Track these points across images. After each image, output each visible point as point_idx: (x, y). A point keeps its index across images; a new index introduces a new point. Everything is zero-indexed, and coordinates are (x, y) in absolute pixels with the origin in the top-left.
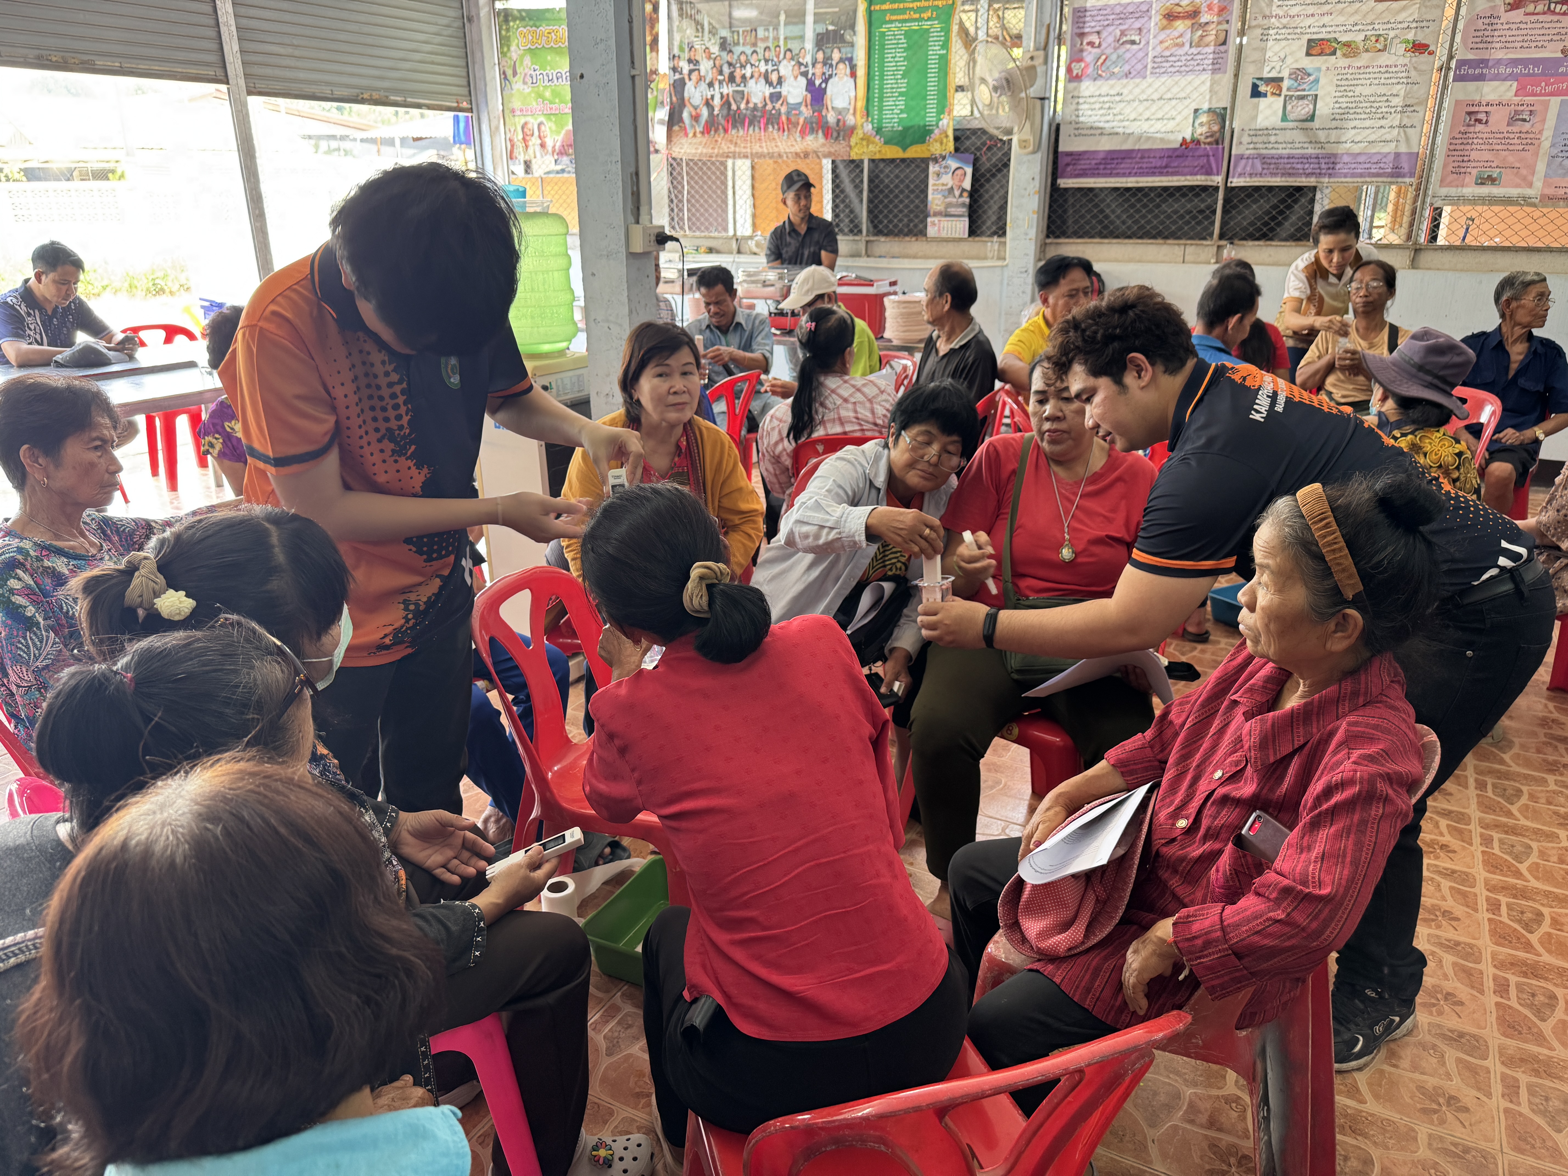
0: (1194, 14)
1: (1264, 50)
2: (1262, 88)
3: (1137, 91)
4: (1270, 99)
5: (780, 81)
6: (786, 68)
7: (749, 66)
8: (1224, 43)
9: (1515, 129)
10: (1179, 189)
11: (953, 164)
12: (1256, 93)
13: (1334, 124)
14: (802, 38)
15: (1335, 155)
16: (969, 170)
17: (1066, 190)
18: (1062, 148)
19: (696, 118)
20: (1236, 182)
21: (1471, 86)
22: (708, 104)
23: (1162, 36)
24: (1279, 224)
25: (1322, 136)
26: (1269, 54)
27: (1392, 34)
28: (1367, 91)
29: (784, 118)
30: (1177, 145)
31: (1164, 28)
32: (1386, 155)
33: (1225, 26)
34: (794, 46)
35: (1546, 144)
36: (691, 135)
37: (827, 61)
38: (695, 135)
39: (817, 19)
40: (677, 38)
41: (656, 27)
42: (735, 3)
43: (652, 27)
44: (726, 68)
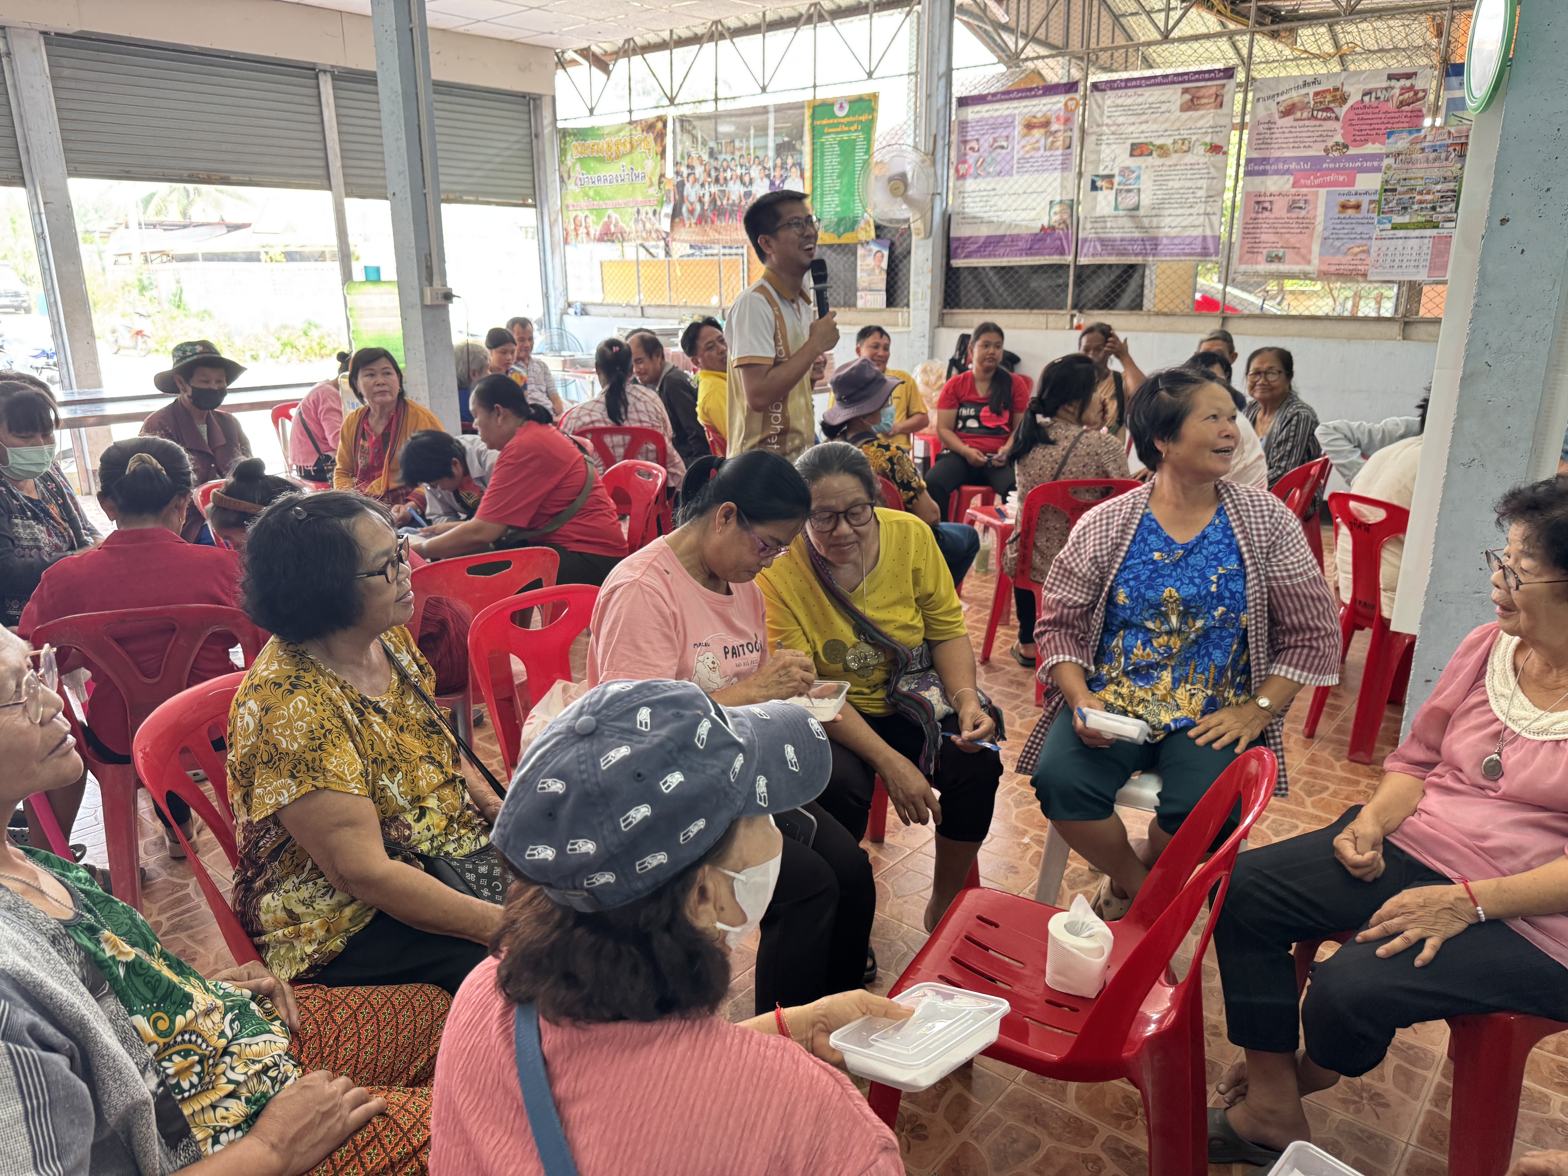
0: (1046, 124)
1: (1098, 152)
2: (1099, 183)
3: (1006, 187)
4: (1105, 192)
5: (751, 182)
6: (755, 172)
7: (729, 170)
8: (1069, 147)
9: (1294, 215)
10: (1041, 267)
11: (875, 248)
12: (1094, 187)
13: (1154, 212)
14: (766, 147)
15: (1156, 238)
16: (886, 253)
17: (958, 269)
18: (953, 234)
19: (691, 212)
20: (1083, 261)
21: (1257, 180)
22: (700, 200)
23: (1023, 142)
24: (1118, 296)
25: (1146, 222)
26: (1103, 156)
27: (1194, 138)
28: (1177, 185)
30: (1037, 231)
31: (1025, 136)
32: (1196, 238)
33: (1069, 134)
34: (760, 154)
35: (1319, 228)
36: (687, 225)
38: (690, 225)
39: (777, 132)
40: (679, 149)
41: (665, 140)
42: (719, 121)
43: (662, 140)
44: (713, 172)
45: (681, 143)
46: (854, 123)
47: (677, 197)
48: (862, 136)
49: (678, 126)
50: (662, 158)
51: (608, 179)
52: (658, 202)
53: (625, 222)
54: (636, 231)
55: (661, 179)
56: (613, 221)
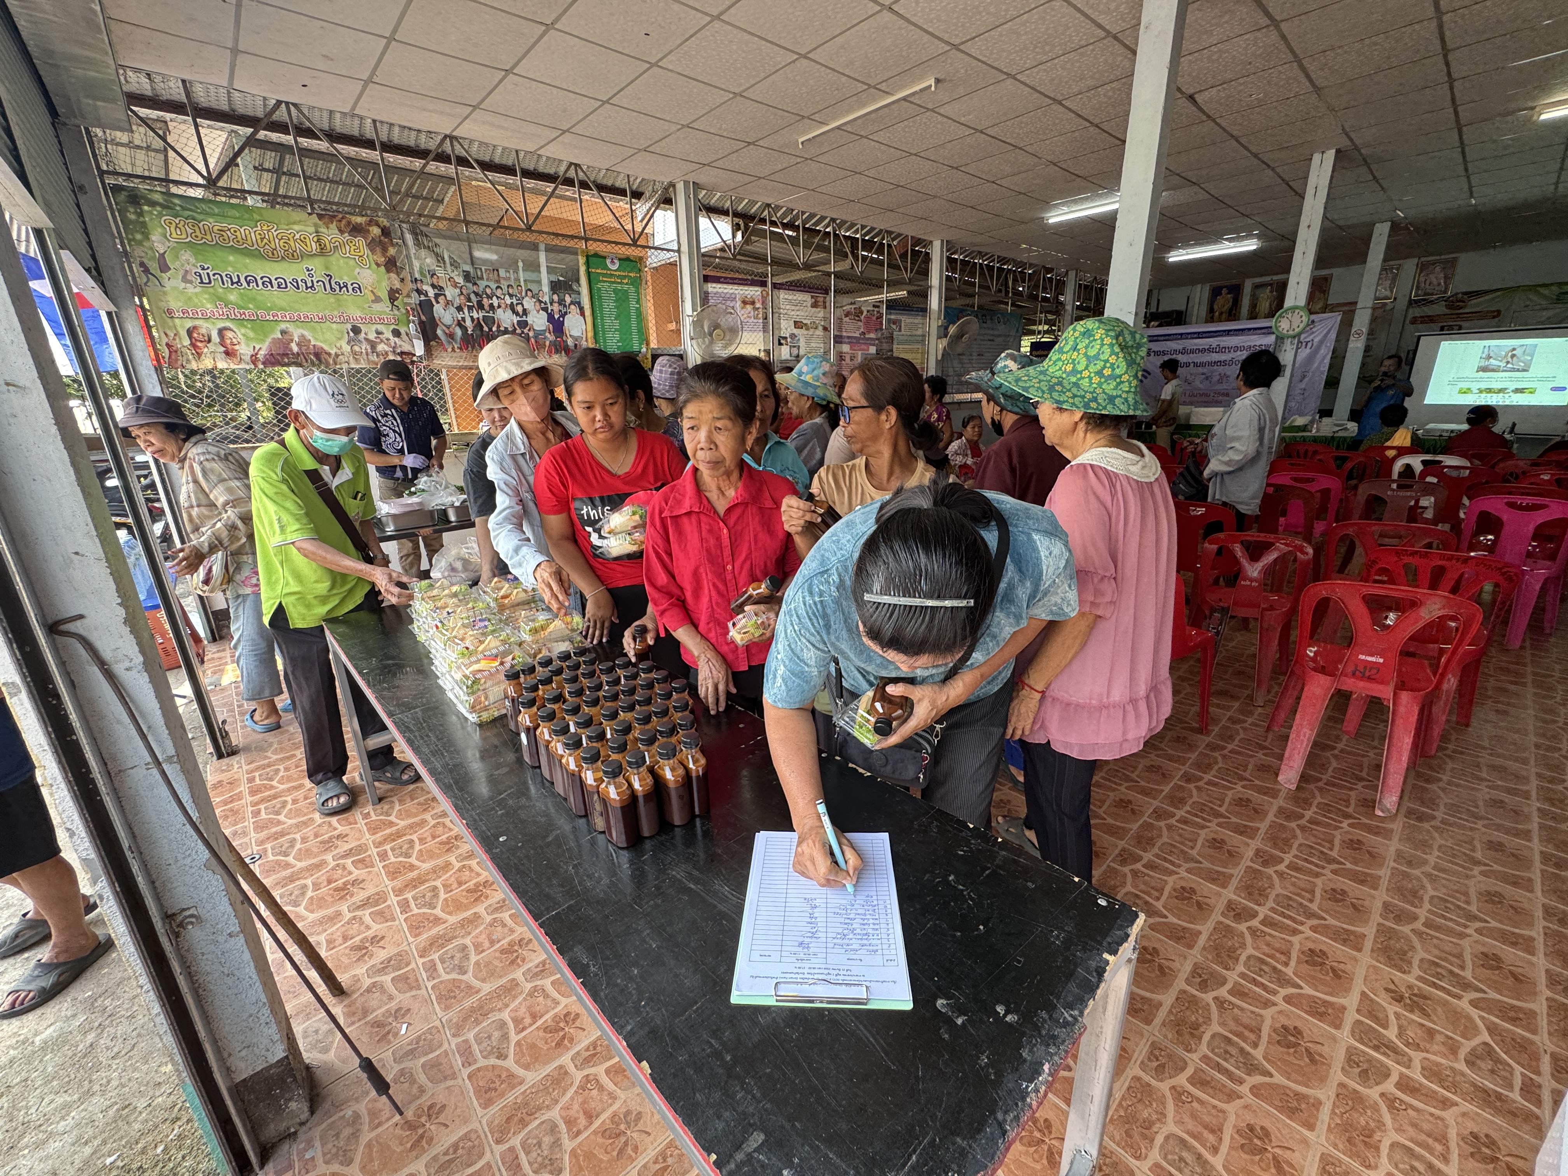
1: (780, 324)
2: (782, 341)
4: (785, 346)
5: (525, 312)
6: (529, 303)
7: (495, 298)
8: (766, 319)
12: (780, 343)
14: (539, 282)
19: (451, 336)
21: (839, 345)
22: (460, 324)
23: (742, 312)
26: (782, 326)
27: (818, 322)
28: (814, 345)
31: (742, 308)
33: (765, 310)
36: (450, 350)
37: (561, 302)
38: (453, 350)
39: (550, 270)
40: (416, 264)
41: (392, 251)
42: (474, 245)
43: (385, 250)
44: (473, 296)
45: (417, 258)
46: (625, 277)
47: (423, 318)
48: (633, 289)
49: (409, 237)
50: (388, 271)
51: (275, 283)
52: (398, 321)
53: (325, 341)
54: (354, 353)
55: (393, 295)
56: (296, 339)
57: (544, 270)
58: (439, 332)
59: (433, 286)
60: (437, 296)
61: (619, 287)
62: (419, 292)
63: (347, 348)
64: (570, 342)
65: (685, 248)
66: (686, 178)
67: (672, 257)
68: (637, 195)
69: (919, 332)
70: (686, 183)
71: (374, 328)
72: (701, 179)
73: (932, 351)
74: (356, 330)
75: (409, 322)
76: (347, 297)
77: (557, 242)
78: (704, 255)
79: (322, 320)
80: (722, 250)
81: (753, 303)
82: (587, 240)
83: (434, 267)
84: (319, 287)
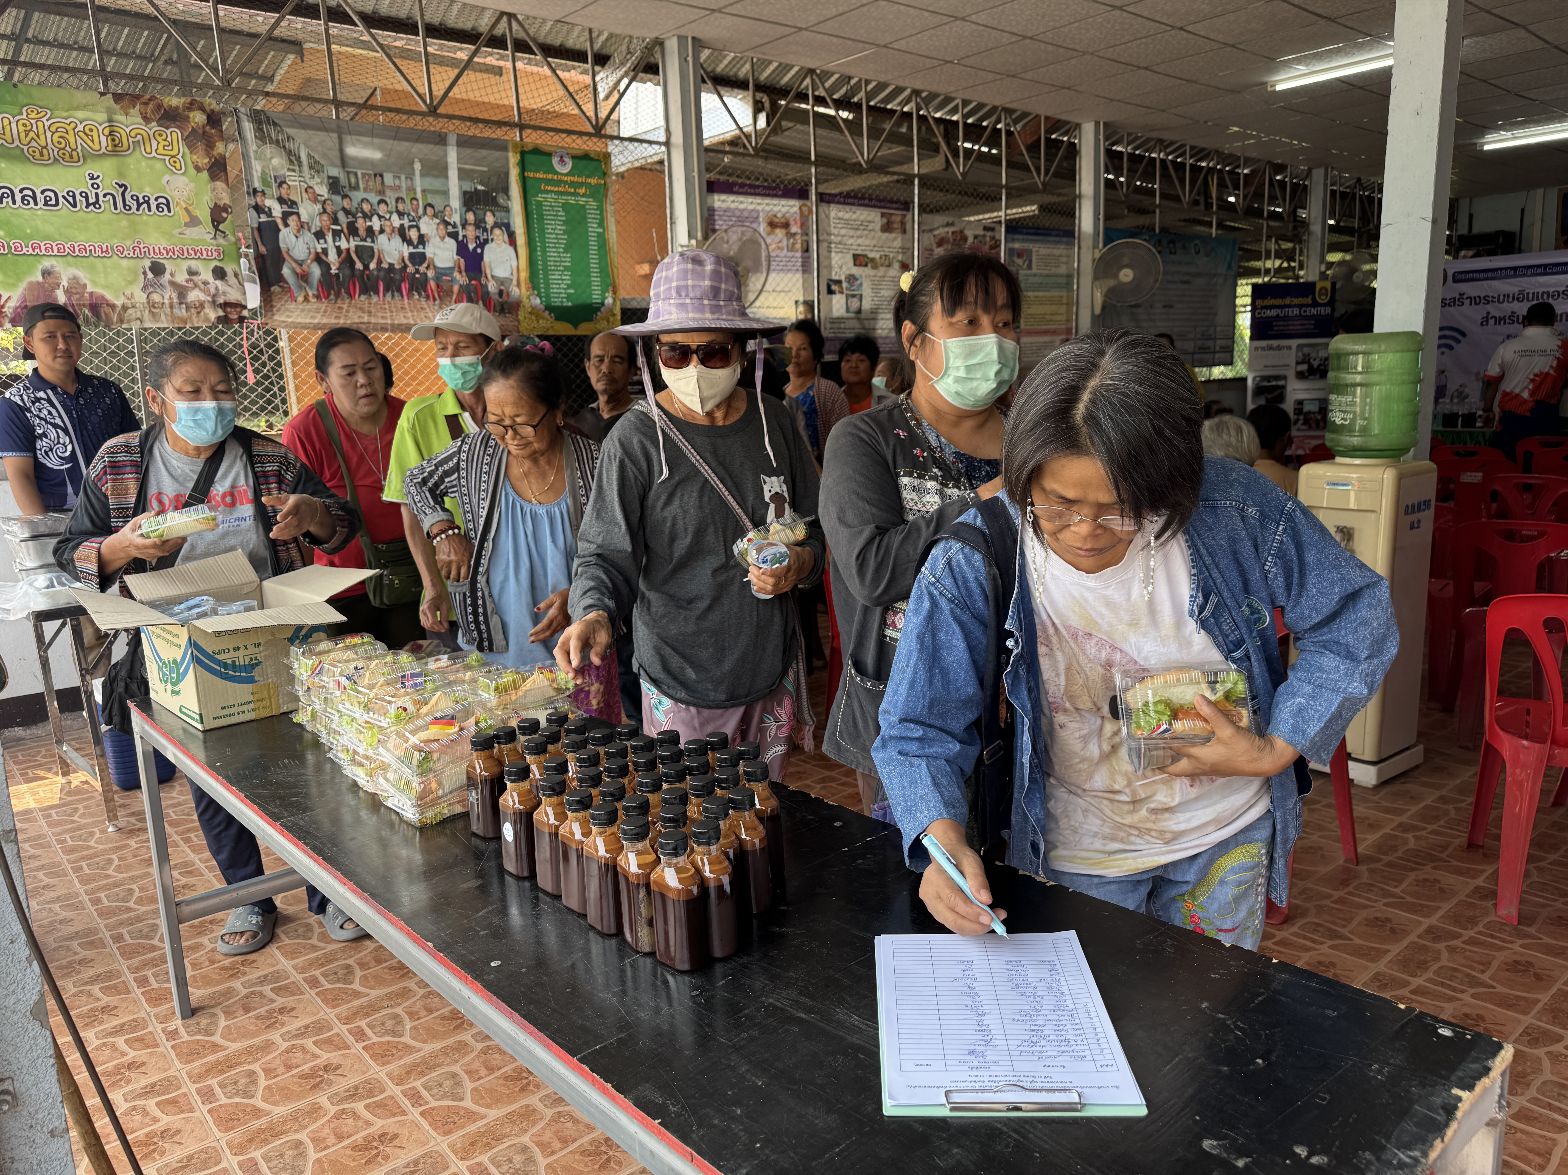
1: (831, 260)
2: (833, 288)
4: (838, 296)
5: (422, 240)
6: (428, 226)
7: (375, 218)
8: (807, 251)
12: (830, 290)
13: (872, 316)
14: (445, 193)
19: (304, 277)
23: (769, 240)
25: (867, 324)
26: (833, 262)
27: (892, 255)
28: (886, 293)
29: (432, 284)
31: (769, 233)
33: (805, 238)
36: (300, 299)
37: (479, 224)
38: (306, 299)
39: (463, 174)
40: (257, 167)
41: (220, 148)
42: (347, 138)
43: (210, 146)
44: (341, 216)
45: (258, 158)
46: (581, 184)
47: (263, 249)
48: (593, 204)
49: (248, 127)
50: (213, 177)
51: (40, 198)
52: (222, 255)
53: (107, 287)
54: (151, 305)
55: (218, 214)
56: (65, 283)
57: (453, 174)
58: (286, 271)
59: (281, 200)
60: (285, 216)
61: (572, 200)
62: (258, 209)
63: (140, 297)
64: (492, 287)
65: (677, 138)
66: (683, 32)
67: (654, 153)
68: (602, 60)
69: (1063, 270)
70: (682, 39)
71: (185, 265)
72: (708, 30)
73: (1085, 301)
74: (157, 269)
75: (240, 256)
76: (147, 219)
77: (475, 131)
78: (708, 150)
79: (106, 253)
80: (734, 142)
81: (786, 225)
82: (522, 127)
83: (284, 171)
84: (106, 203)
